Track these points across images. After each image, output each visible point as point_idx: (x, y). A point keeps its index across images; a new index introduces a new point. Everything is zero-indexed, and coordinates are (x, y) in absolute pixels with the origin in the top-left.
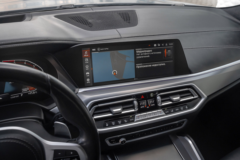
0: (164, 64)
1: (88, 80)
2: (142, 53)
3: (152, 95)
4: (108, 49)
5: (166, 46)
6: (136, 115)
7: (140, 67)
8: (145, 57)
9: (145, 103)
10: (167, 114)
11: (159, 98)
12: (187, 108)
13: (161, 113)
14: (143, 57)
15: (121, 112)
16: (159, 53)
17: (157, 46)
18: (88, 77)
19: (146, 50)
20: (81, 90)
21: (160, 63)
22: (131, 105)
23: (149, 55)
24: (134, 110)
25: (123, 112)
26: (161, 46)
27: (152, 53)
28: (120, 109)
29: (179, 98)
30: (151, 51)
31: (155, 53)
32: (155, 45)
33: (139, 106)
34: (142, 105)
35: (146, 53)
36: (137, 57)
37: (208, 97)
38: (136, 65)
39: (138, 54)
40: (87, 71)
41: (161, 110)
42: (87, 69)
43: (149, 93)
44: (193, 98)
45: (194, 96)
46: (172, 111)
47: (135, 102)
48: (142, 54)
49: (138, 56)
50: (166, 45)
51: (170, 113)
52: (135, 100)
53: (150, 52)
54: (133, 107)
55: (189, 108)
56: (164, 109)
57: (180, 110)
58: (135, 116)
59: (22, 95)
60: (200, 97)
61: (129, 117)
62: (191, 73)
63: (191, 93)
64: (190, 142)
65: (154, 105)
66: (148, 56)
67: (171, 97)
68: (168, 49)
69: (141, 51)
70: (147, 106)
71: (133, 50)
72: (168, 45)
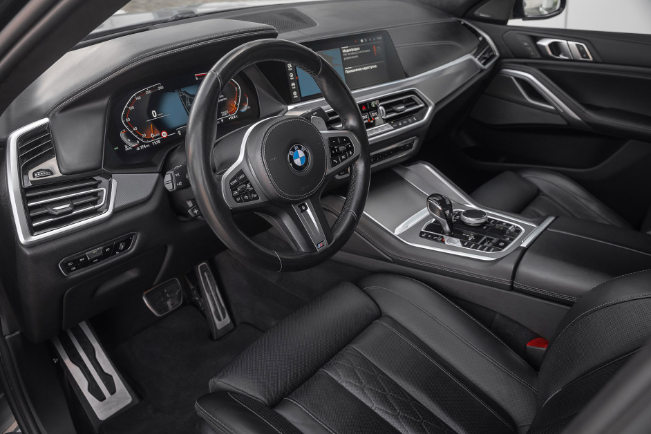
0: (375, 66)
1: (295, 93)
3: (373, 105)
5: (375, 41)
7: (350, 71)
8: (353, 57)
9: (367, 117)
10: (395, 128)
11: (381, 108)
12: (415, 120)
13: (388, 127)
14: (350, 57)
16: (367, 51)
17: (364, 42)
18: (294, 90)
19: (353, 48)
20: (290, 107)
21: (371, 65)
23: (357, 54)
26: (368, 41)
27: (360, 52)
29: (403, 107)
30: (358, 49)
31: (363, 51)
32: (362, 41)
35: (354, 51)
36: (345, 59)
37: (437, 105)
38: (344, 70)
39: (345, 55)
40: (293, 81)
41: (388, 123)
42: (291, 79)
43: (370, 102)
44: (419, 106)
46: (400, 124)
48: (349, 54)
49: (345, 57)
50: (374, 39)
51: (398, 126)
53: (358, 51)
55: (418, 119)
56: (391, 123)
57: (409, 124)
59: (222, 120)
60: (427, 106)
62: (407, 76)
63: (414, 101)
64: (428, 167)
66: (357, 56)
67: (394, 108)
68: (377, 45)
69: (348, 51)
70: (371, 119)
71: (338, 50)
72: (377, 40)
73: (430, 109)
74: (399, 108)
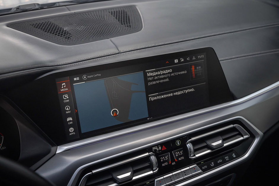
0: (192, 90)
1: (71, 130)
2: (157, 75)
3: (178, 143)
4: (100, 75)
5: (194, 60)
6: (156, 180)
7: (155, 98)
8: (161, 81)
9: (168, 157)
10: (204, 171)
11: (189, 146)
12: (235, 156)
13: (195, 171)
14: (158, 82)
15: (132, 178)
16: (183, 72)
17: (180, 62)
18: (71, 126)
19: (163, 70)
20: (60, 150)
21: (186, 89)
22: (147, 164)
23: (168, 77)
24: (151, 172)
25: (134, 178)
26: (185, 61)
27: (172, 74)
28: (129, 174)
30: (171, 71)
31: (177, 73)
32: (176, 61)
33: (159, 163)
34: (164, 162)
35: (163, 74)
36: (149, 84)
38: (149, 97)
39: (150, 79)
40: (69, 115)
41: (195, 165)
42: (67, 112)
43: (174, 141)
44: (242, 138)
45: (243, 136)
47: (153, 158)
48: (156, 78)
49: (150, 81)
50: (194, 58)
51: (210, 168)
52: (153, 155)
53: (169, 73)
54: (151, 168)
55: (238, 156)
56: (200, 163)
57: (225, 162)
58: (154, 181)
60: (253, 136)
61: (146, 184)
62: (234, 99)
63: (238, 131)
65: (183, 158)
66: (167, 80)
67: (208, 142)
68: (196, 65)
69: (155, 74)
70: (172, 162)
71: (141, 73)
72: (197, 59)
73: (256, 141)
74: (214, 144)
